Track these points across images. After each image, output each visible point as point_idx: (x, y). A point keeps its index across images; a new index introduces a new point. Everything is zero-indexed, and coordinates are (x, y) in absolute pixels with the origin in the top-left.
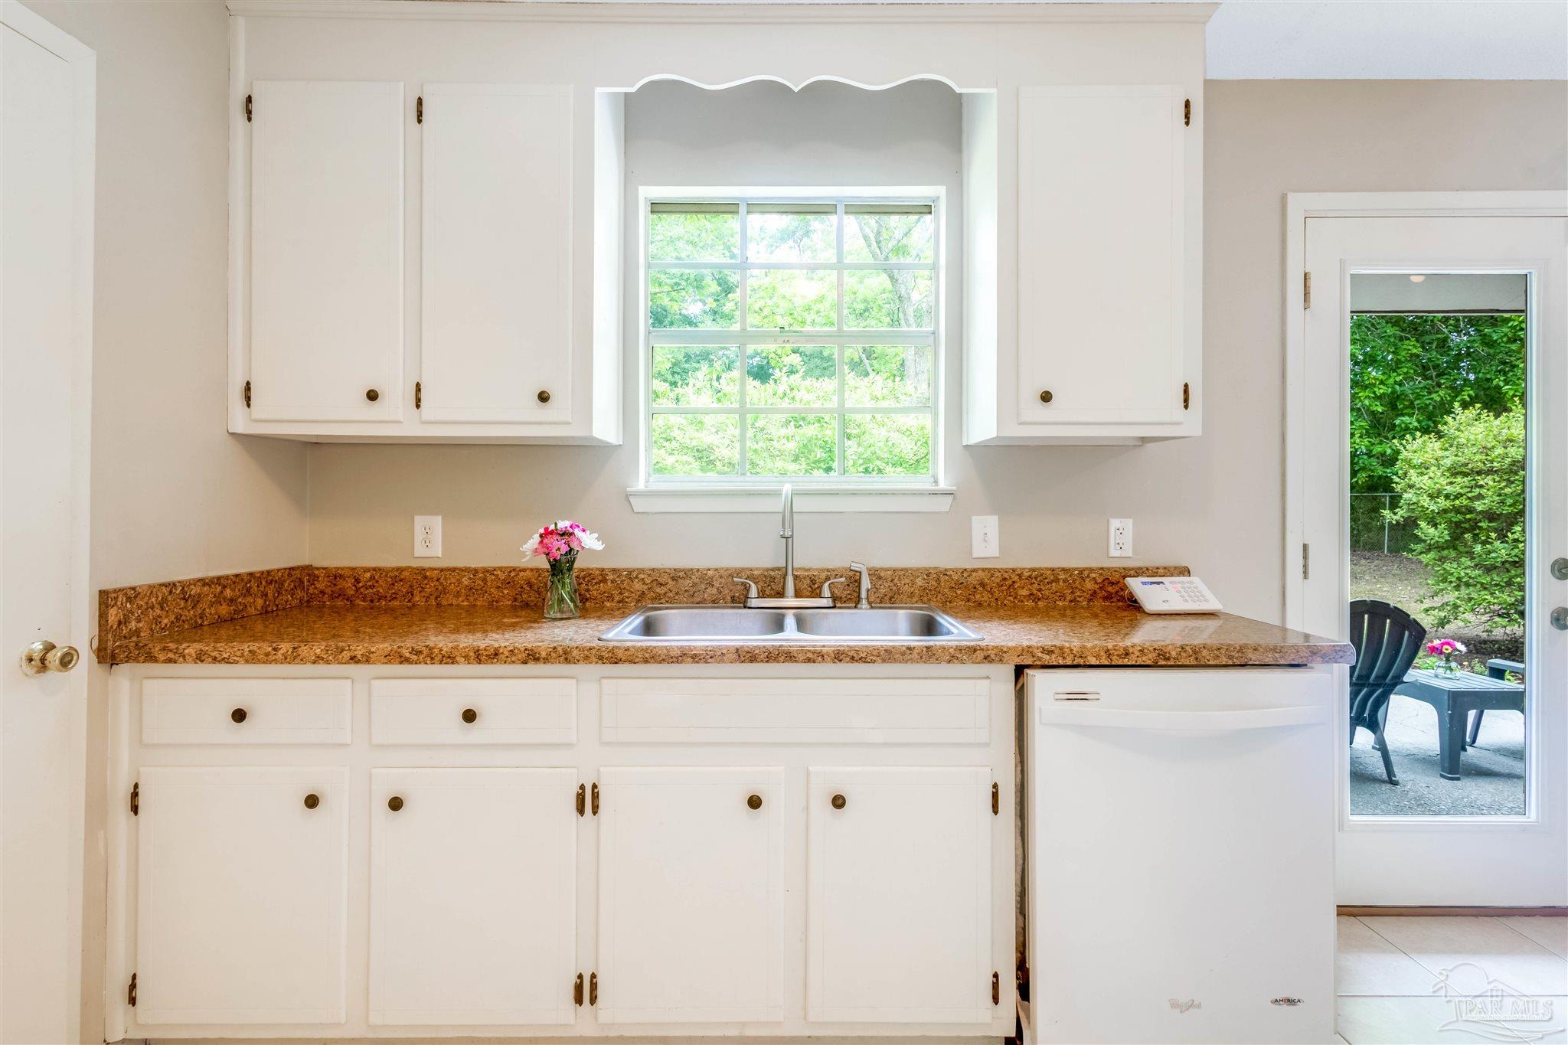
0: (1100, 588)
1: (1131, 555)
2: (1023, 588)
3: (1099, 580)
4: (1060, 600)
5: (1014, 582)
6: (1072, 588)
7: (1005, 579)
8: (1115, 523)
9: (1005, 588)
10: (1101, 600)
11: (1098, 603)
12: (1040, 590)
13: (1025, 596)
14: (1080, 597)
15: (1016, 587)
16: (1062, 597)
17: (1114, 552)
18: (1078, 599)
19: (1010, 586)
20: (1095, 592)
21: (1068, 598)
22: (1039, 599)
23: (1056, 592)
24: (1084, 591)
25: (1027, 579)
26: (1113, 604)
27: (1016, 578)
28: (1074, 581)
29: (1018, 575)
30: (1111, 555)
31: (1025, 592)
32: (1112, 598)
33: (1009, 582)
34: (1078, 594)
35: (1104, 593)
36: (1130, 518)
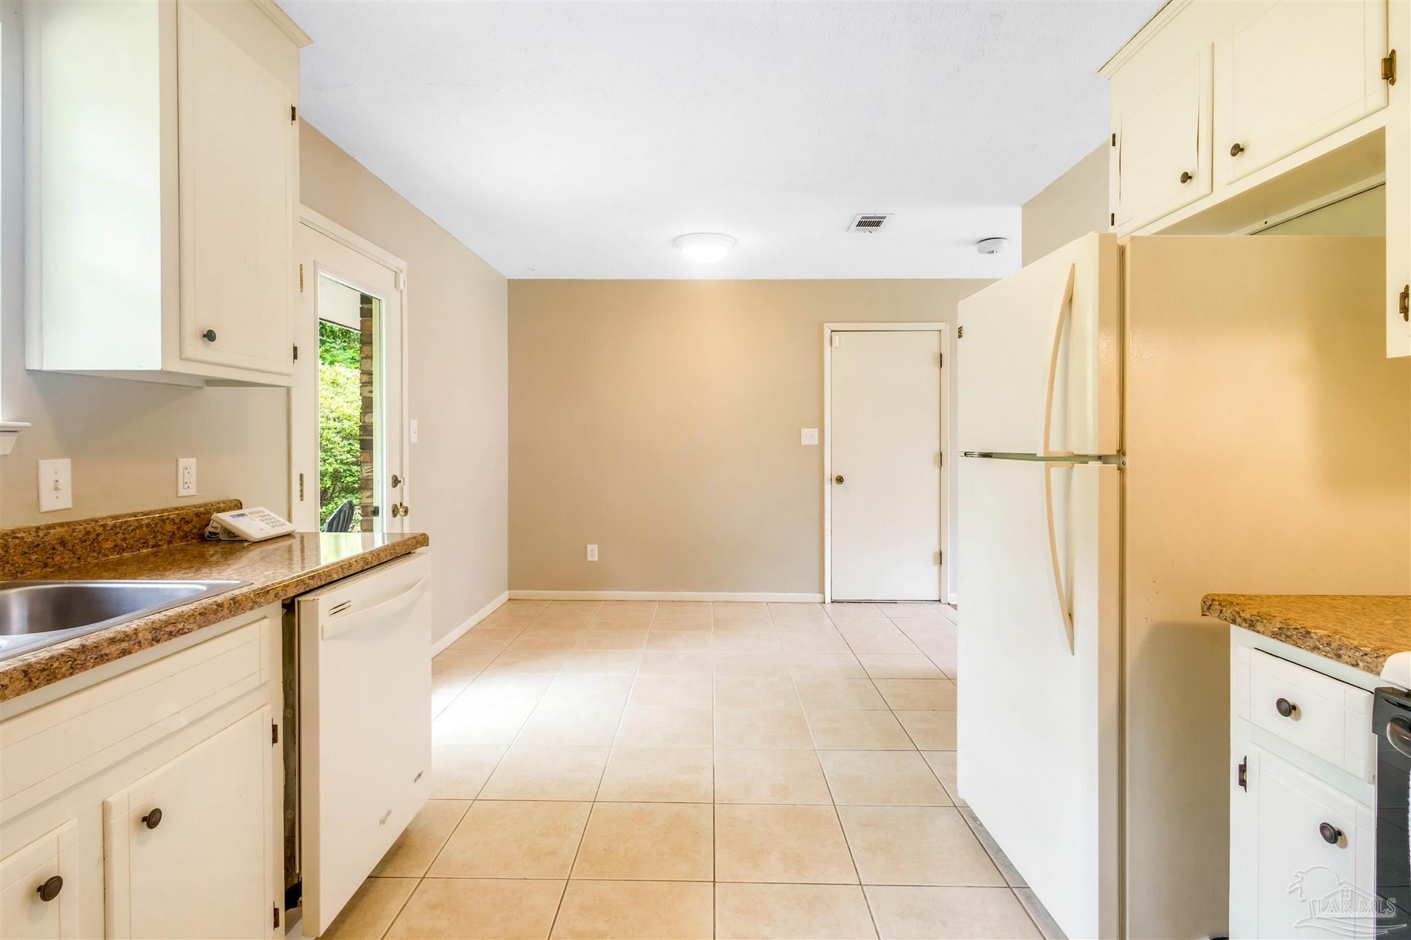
0: (178, 528)
1: (195, 493)
2: (107, 540)
3: (177, 521)
4: (144, 547)
5: (98, 535)
6: (154, 532)
7: (88, 533)
8: (183, 462)
9: (88, 543)
10: (179, 540)
11: (179, 544)
12: (124, 539)
13: (109, 549)
14: (161, 540)
15: (100, 540)
16: (145, 544)
17: (182, 492)
18: (160, 543)
19: (94, 540)
20: (174, 533)
21: (151, 544)
22: (123, 550)
23: (140, 539)
24: (164, 534)
25: (112, 529)
26: (189, 542)
27: (100, 530)
28: (156, 525)
29: (102, 525)
30: (180, 495)
31: (109, 545)
32: (187, 537)
33: (92, 536)
34: (160, 537)
35: (181, 533)
36: (193, 457)
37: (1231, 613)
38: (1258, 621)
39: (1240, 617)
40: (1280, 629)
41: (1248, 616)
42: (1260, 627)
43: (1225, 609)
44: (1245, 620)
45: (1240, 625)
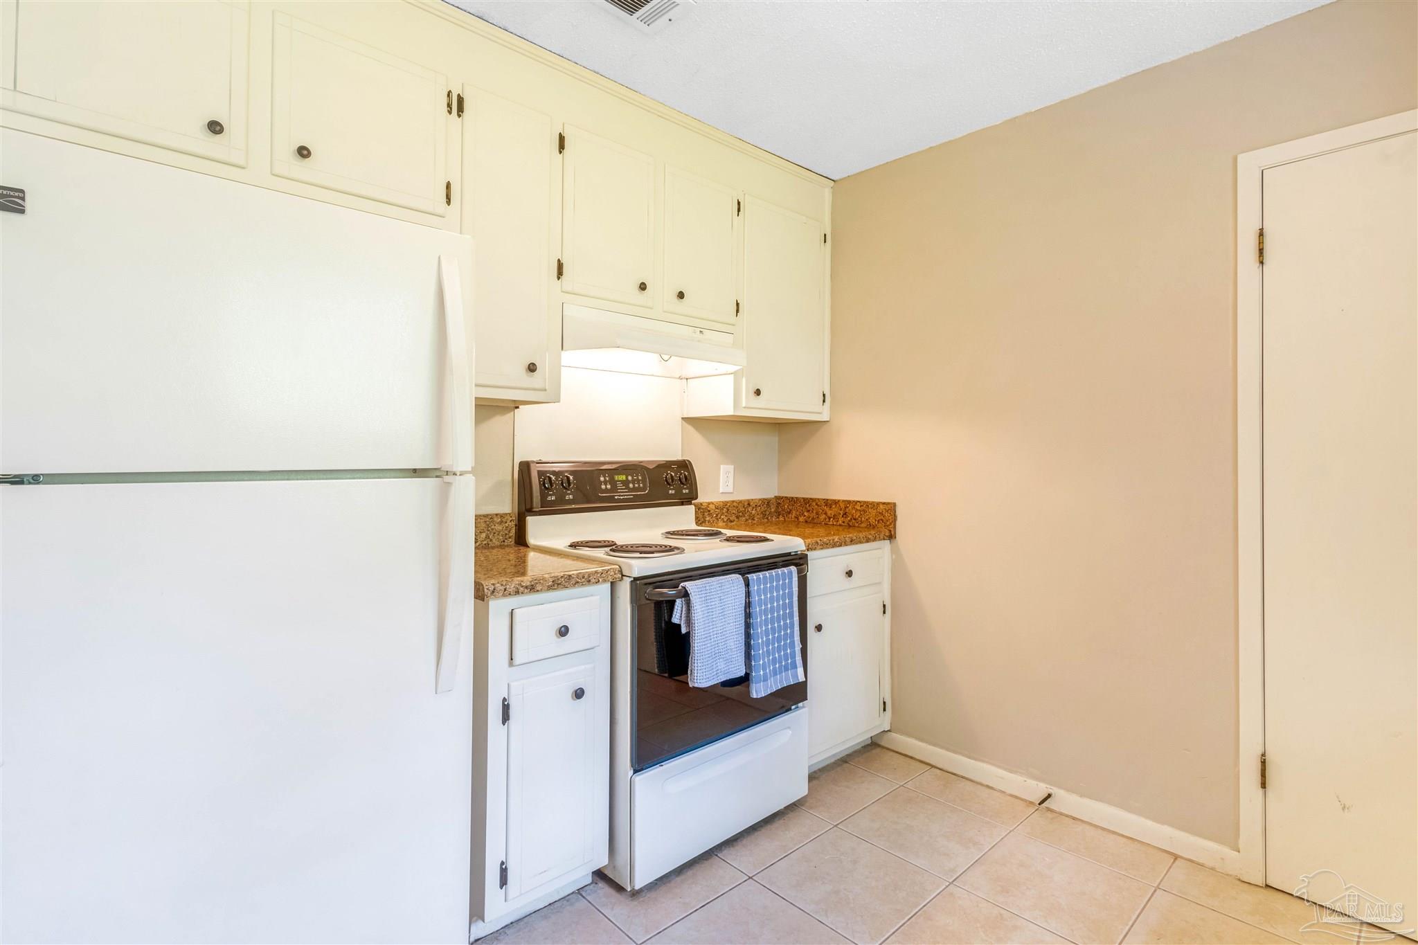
37: (514, 587)
38: (537, 583)
39: (522, 587)
40: (553, 582)
41: (528, 584)
42: (539, 587)
43: (508, 587)
44: (526, 587)
45: (522, 593)
